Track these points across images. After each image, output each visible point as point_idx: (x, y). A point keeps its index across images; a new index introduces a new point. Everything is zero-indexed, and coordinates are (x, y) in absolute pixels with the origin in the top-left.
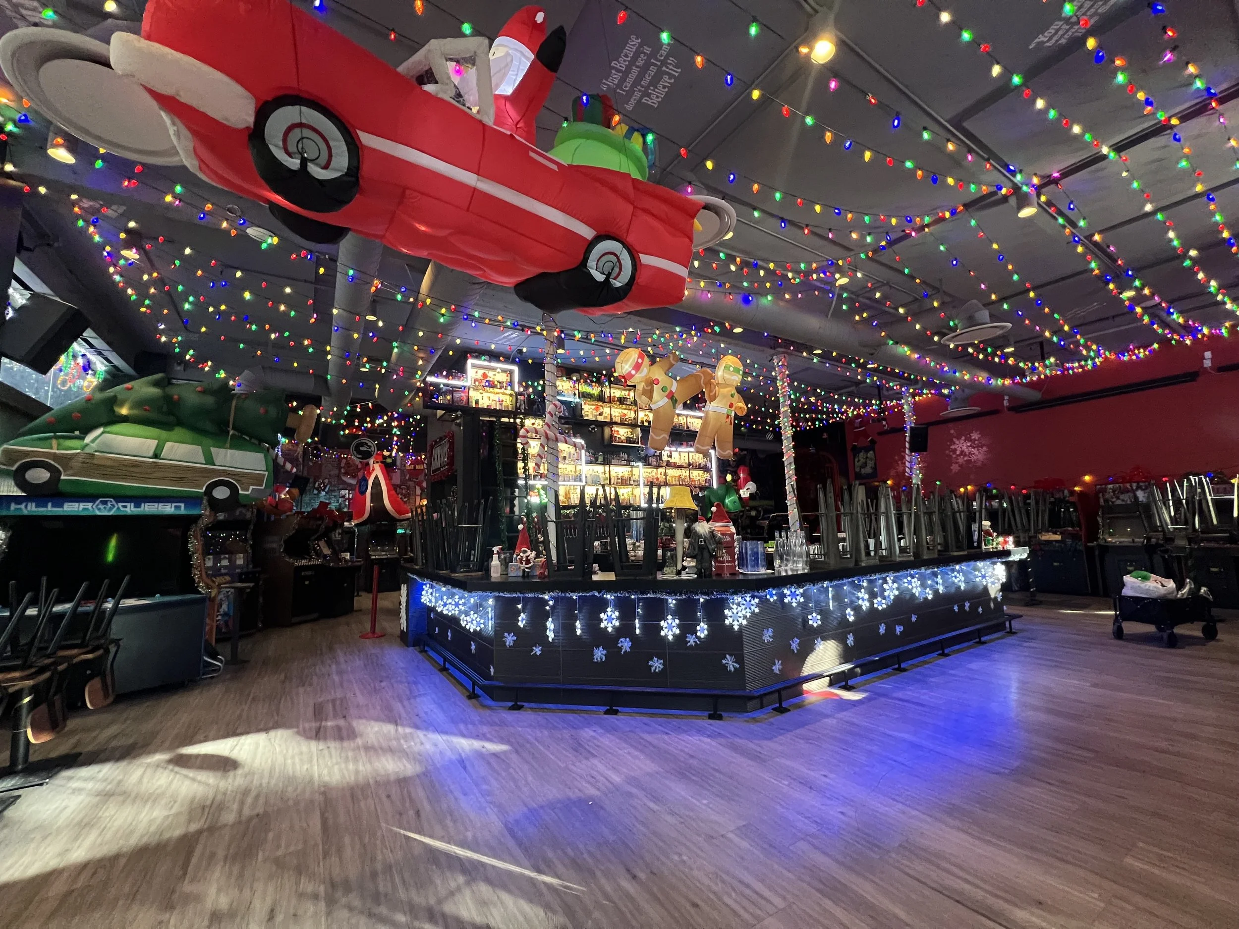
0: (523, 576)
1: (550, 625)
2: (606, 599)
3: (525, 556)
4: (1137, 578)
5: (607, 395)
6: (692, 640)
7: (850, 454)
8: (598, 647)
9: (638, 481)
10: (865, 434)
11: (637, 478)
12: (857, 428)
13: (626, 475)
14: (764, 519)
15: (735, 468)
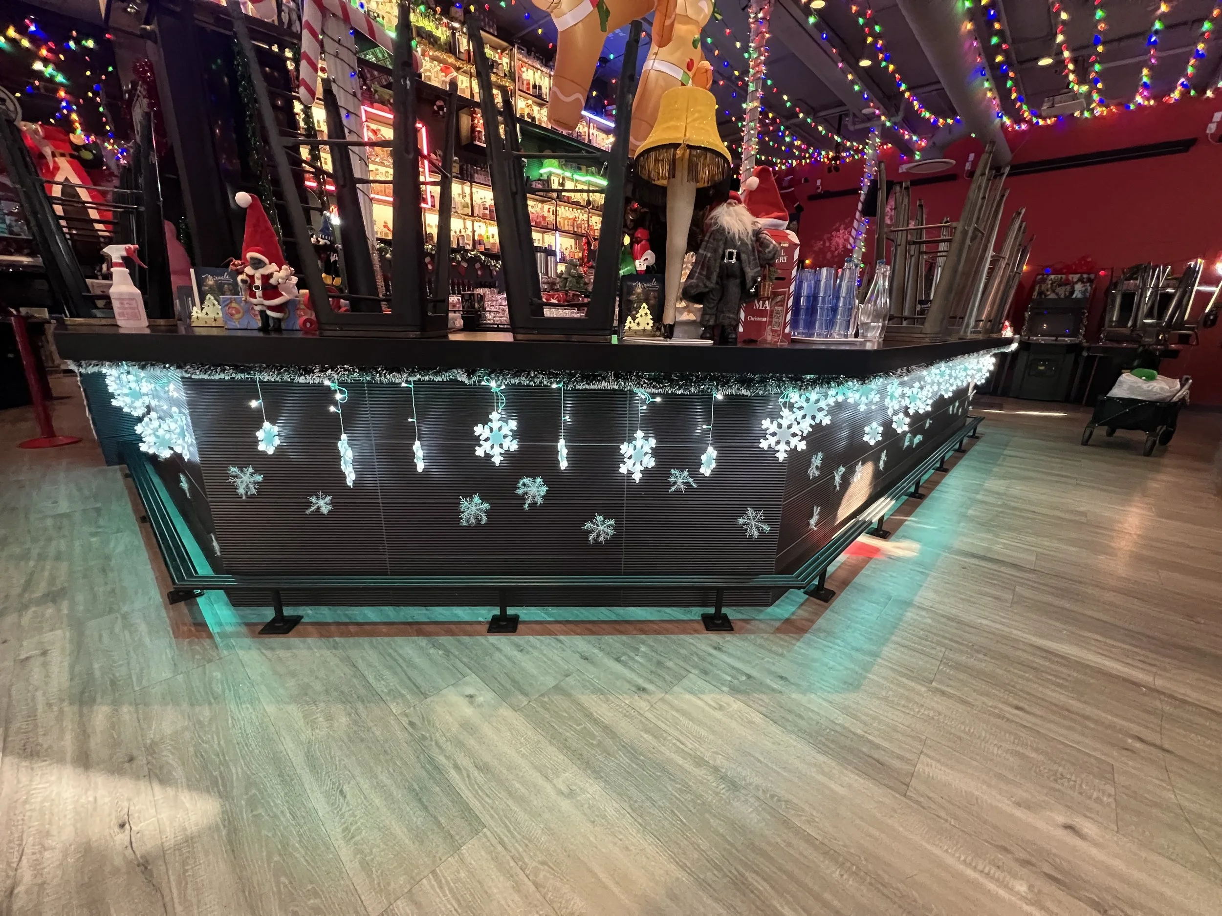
0: (265, 328)
1: (345, 448)
2: (488, 388)
3: (258, 274)
4: (1141, 377)
5: (464, 47)
6: (680, 481)
8: (469, 496)
15: (633, 228)
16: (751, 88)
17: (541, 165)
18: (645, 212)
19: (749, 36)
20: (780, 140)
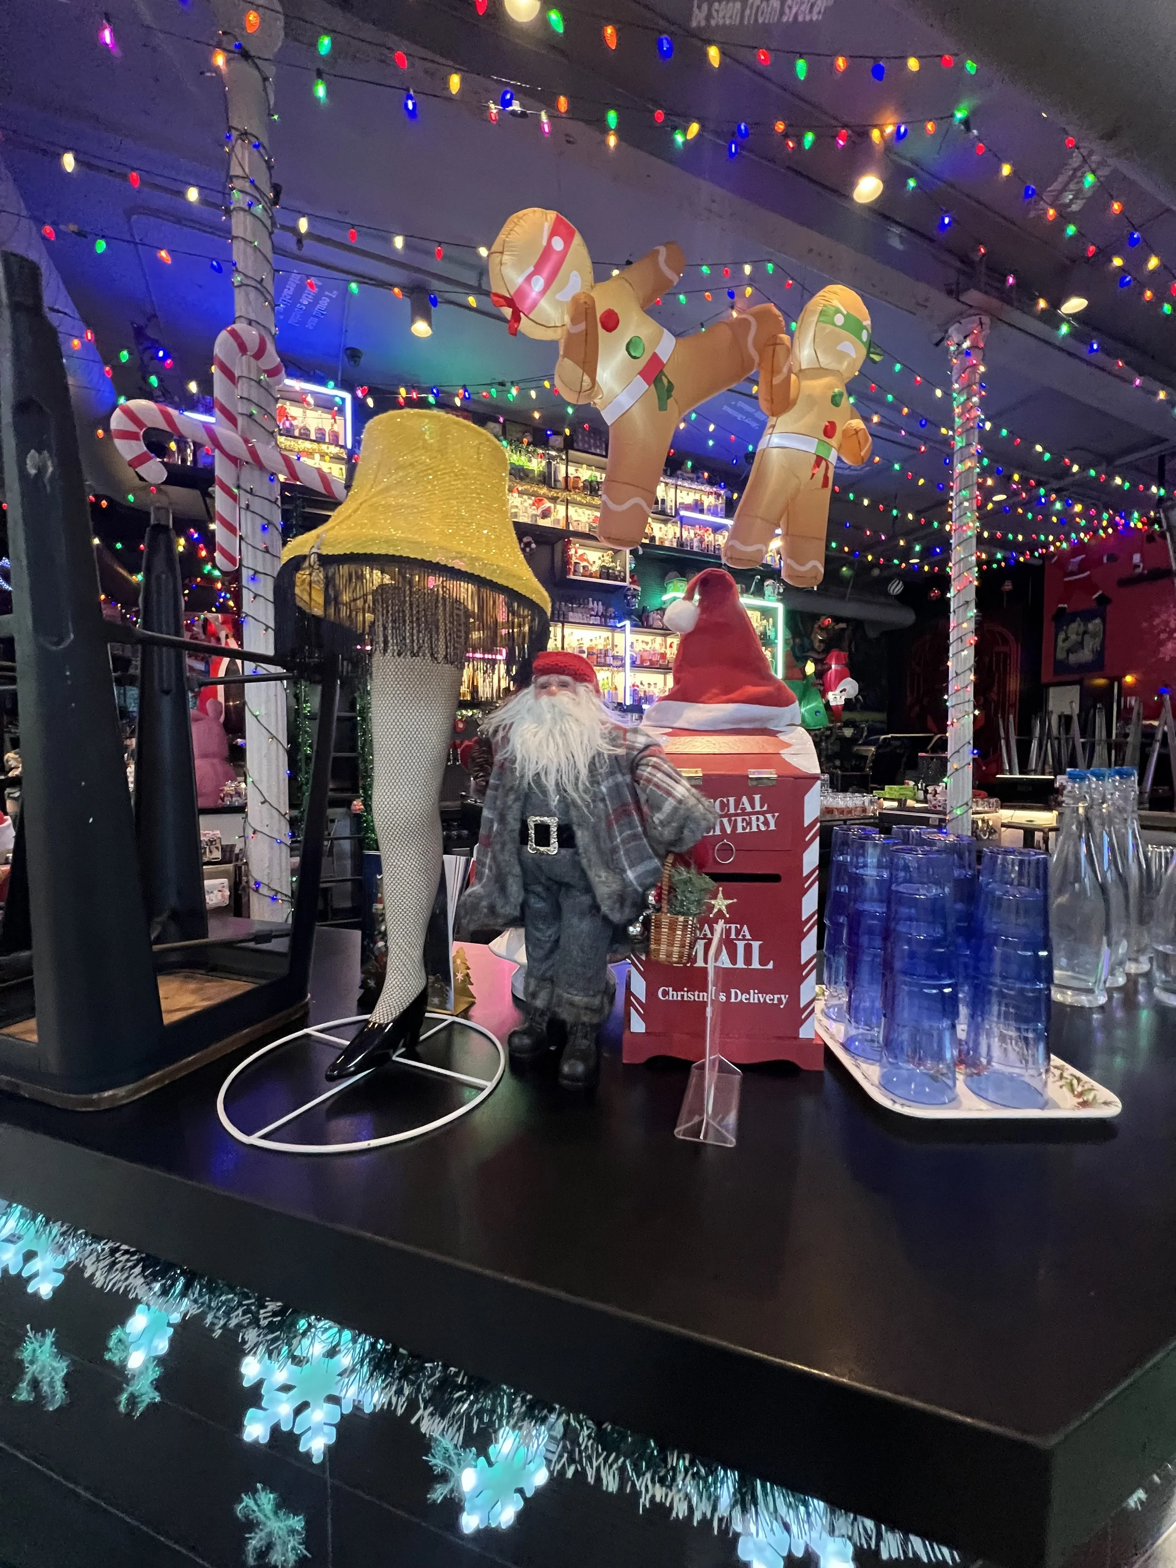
5: (561, 475)
7: (1048, 626)
9: (622, 659)
10: (1088, 586)
11: (621, 653)
12: (1073, 573)
13: (600, 645)
14: (867, 743)
15: (823, 651)
16: (959, 443)
17: (664, 590)
18: (843, 629)
19: (951, 376)
20: (1045, 509)
